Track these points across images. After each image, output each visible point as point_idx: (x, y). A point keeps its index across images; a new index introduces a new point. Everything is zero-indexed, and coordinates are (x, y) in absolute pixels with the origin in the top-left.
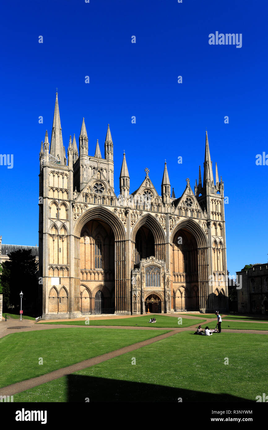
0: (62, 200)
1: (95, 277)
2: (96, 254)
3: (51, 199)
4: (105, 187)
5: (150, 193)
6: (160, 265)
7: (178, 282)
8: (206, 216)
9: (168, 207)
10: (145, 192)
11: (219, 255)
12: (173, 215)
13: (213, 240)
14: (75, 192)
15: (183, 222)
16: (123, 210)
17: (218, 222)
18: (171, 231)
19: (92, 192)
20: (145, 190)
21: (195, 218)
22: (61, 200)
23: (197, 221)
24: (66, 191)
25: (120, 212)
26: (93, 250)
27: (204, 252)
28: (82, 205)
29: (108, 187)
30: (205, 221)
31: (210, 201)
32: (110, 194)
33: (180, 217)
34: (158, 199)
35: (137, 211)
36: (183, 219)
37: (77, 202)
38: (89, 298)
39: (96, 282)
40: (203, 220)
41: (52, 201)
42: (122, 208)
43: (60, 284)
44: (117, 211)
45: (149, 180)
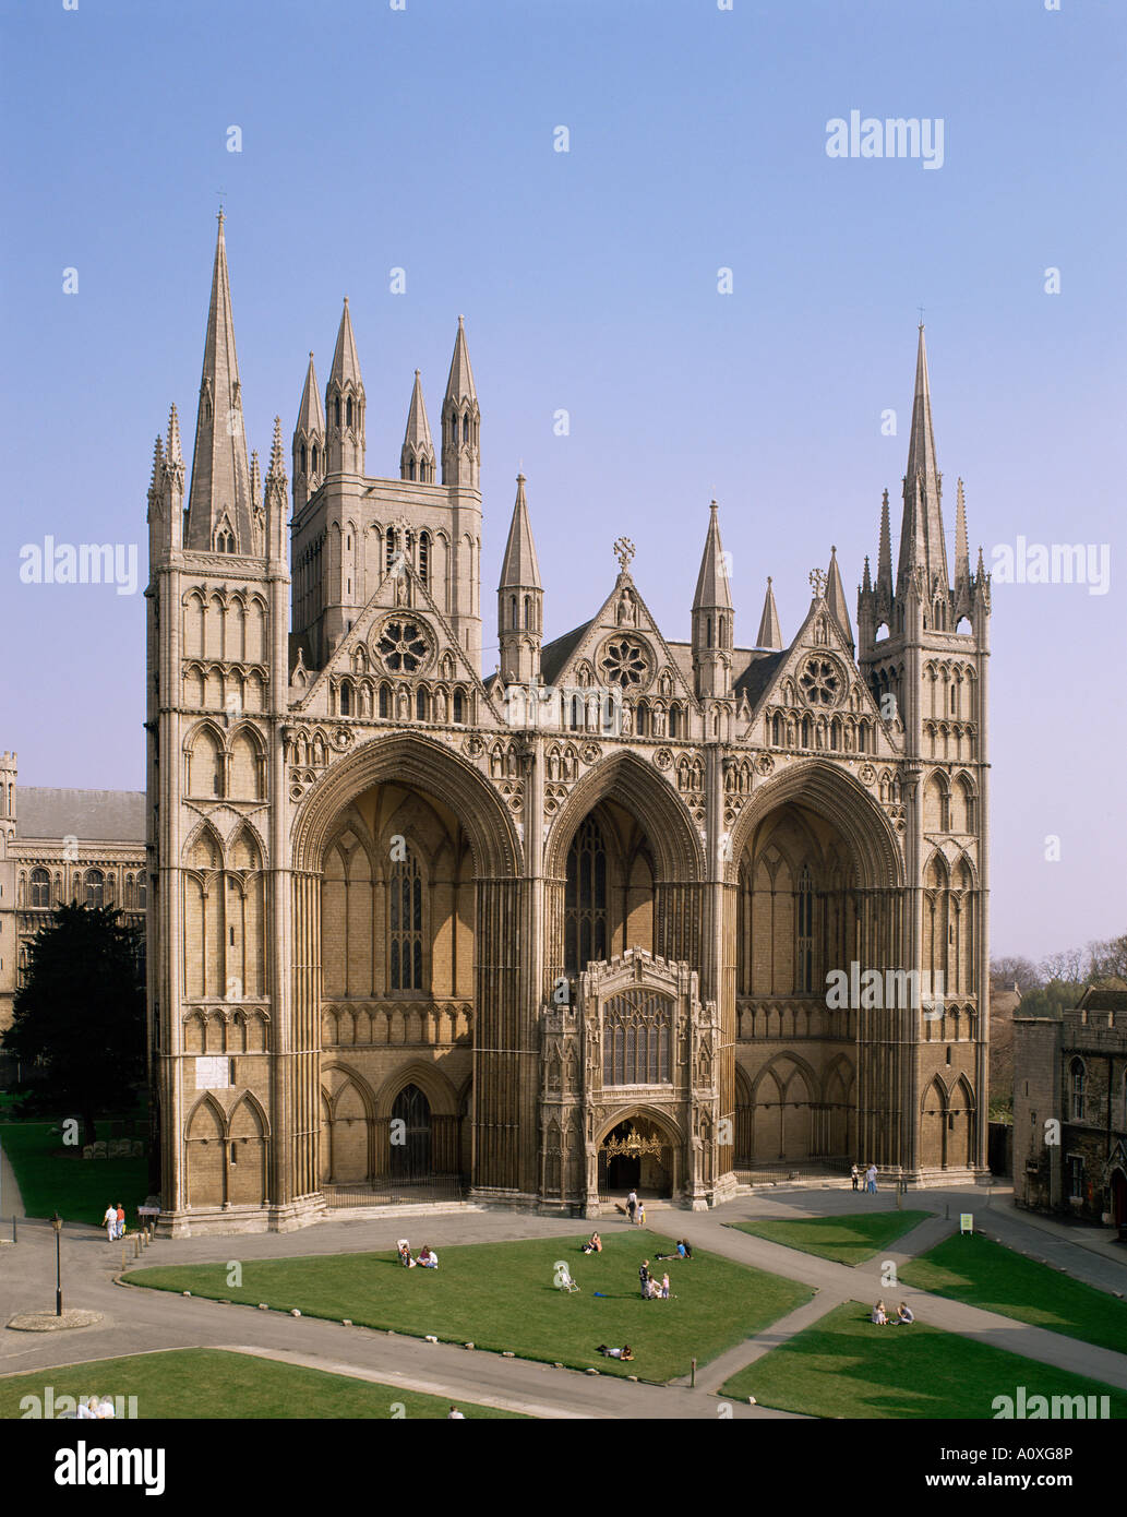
0: (241, 717)
1: (393, 1030)
2: (395, 926)
3: (193, 713)
4: (431, 639)
5: (635, 654)
6: (672, 990)
7: (767, 1038)
8: (900, 743)
9: (719, 714)
10: (613, 651)
11: (951, 921)
12: (742, 749)
13: (925, 852)
14: (297, 671)
15: (787, 781)
16: (507, 744)
17: (956, 770)
18: (732, 822)
19: (371, 669)
20: (615, 641)
21: (847, 759)
23: (854, 769)
24: (257, 672)
25: (498, 755)
26: (381, 912)
28: (328, 729)
29: (444, 642)
30: (892, 767)
31: (921, 669)
32: (454, 674)
33: (775, 758)
34: (671, 682)
35: (574, 741)
36: (788, 765)
37: (303, 720)
38: (367, 1119)
39: (394, 1052)
40: (884, 761)
41: (198, 724)
42: (505, 734)
43: (233, 1086)
44: (483, 748)
45: (630, 592)
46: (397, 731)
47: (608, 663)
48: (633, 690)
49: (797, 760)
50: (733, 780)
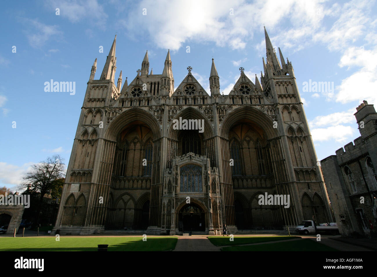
0: (98, 108)
3: (88, 108)
5: (193, 88)
6: (202, 163)
8: (271, 101)
9: (216, 98)
10: (187, 88)
12: (223, 105)
13: (286, 126)
15: (237, 111)
16: (159, 108)
17: (291, 106)
18: (221, 122)
19: (129, 97)
20: (188, 86)
21: (255, 105)
22: (96, 108)
23: (258, 107)
24: (103, 100)
25: (156, 110)
27: (277, 144)
28: (117, 109)
30: (270, 106)
31: (275, 84)
32: (147, 96)
33: (233, 106)
34: (202, 92)
35: (176, 106)
36: (237, 108)
37: (112, 108)
38: (135, 209)
39: (142, 191)
40: (267, 105)
41: (89, 110)
42: (158, 106)
43: (79, 192)
44: (153, 109)
45: (191, 76)
46: (132, 108)
47: (186, 90)
48: (192, 95)
49: (239, 106)
50: (221, 112)
